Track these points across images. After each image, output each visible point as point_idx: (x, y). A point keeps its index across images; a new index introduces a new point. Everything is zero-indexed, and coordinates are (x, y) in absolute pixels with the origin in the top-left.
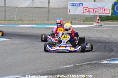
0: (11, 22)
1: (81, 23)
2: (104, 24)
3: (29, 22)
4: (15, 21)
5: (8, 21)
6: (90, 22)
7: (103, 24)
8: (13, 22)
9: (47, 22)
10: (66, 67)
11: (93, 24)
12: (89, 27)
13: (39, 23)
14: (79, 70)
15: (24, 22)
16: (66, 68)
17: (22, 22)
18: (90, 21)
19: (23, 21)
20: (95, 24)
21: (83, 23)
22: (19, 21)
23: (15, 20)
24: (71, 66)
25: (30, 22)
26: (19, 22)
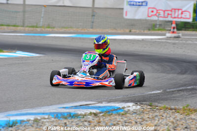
0: (35, 28)
1: (146, 32)
2: (183, 35)
3: (63, 30)
4: (40, 27)
5: (30, 27)
6: (160, 32)
7: (180, 35)
8: (39, 29)
9: (91, 30)
10: (153, 92)
11: (164, 35)
12: (159, 39)
13: (79, 31)
14: (174, 97)
15: (55, 30)
16: (154, 94)
17: (52, 29)
18: (159, 30)
19: (54, 27)
20: (169, 35)
21: (149, 32)
22: (47, 27)
23: (41, 25)
24: (160, 92)
25: (65, 29)
26: (48, 29)
